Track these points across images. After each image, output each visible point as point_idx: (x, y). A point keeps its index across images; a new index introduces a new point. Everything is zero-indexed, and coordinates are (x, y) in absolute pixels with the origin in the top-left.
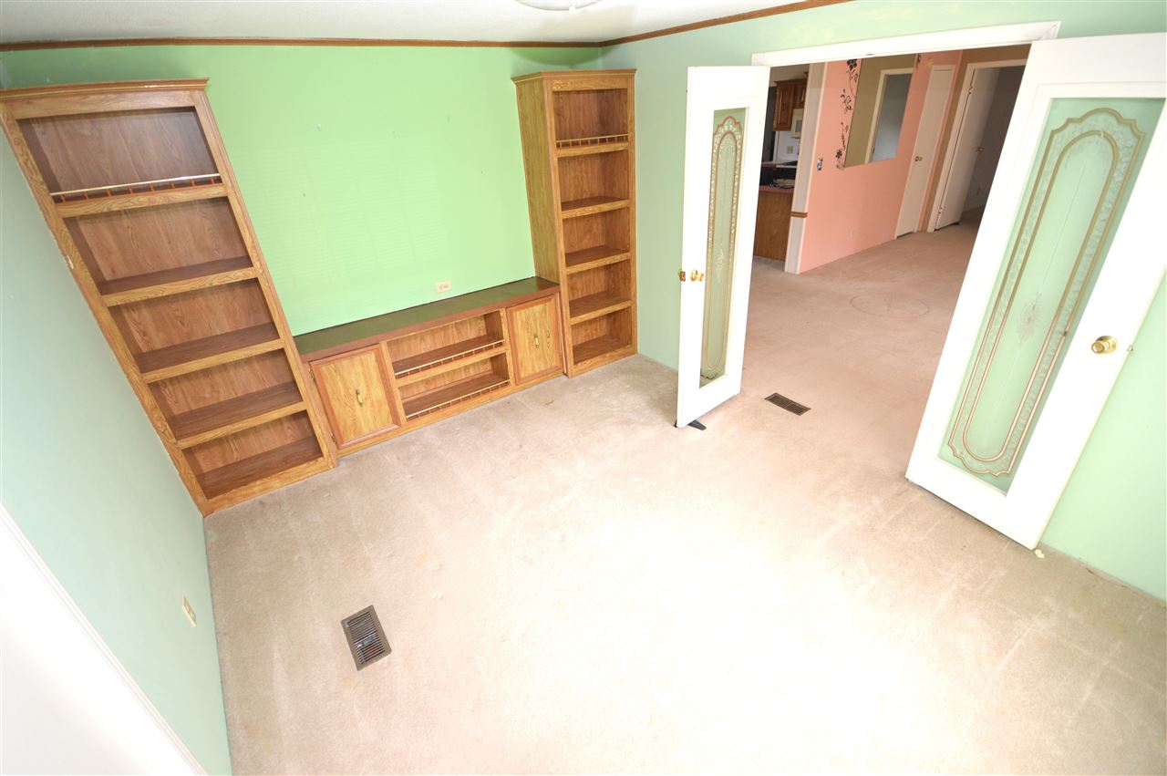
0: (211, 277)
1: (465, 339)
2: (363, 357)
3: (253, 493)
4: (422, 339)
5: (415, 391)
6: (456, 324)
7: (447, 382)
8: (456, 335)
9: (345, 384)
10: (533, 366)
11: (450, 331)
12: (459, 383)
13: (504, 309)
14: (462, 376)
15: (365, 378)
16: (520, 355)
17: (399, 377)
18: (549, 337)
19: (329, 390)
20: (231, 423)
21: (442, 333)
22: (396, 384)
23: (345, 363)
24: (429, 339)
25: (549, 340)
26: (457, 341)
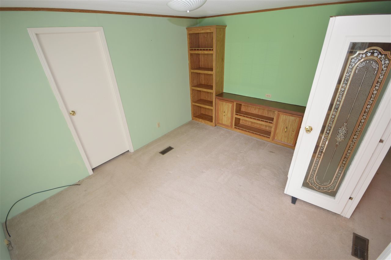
0: (205, 71)
1: (269, 117)
2: (229, 104)
3: (199, 121)
4: (255, 109)
5: (248, 123)
6: (268, 110)
7: (258, 126)
8: (267, 113)
9: (223, 108)
10: (282, 138)
11: (265, 111)
12: (261, 129)
13: (277, 112)
14: (264, 128)
15: (228, 110)
16: (277, 131)
17: (236, 114)
18: (293, 132)
19: (219, 108)
20: (200, 104)
21: (262, 110)
22: (235, 116)
23: (224, 103)
24: (257, 110)
25: (293, 133)
26: (266, 116)
